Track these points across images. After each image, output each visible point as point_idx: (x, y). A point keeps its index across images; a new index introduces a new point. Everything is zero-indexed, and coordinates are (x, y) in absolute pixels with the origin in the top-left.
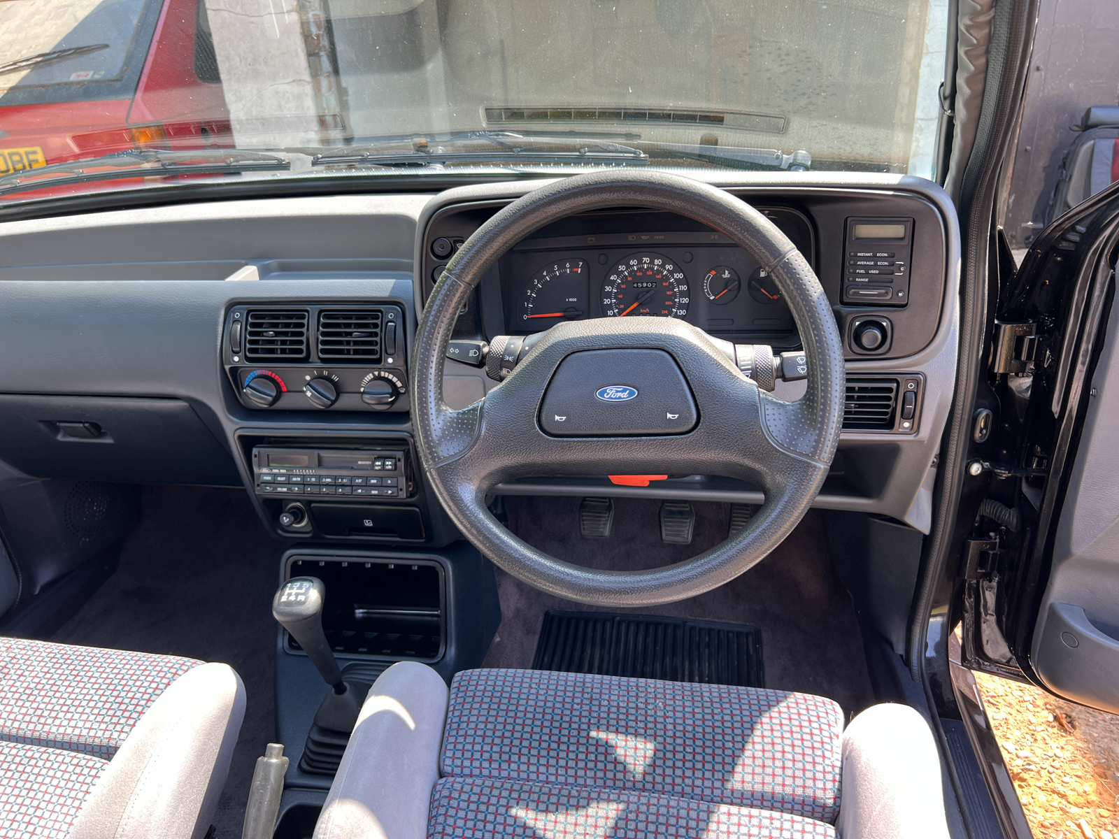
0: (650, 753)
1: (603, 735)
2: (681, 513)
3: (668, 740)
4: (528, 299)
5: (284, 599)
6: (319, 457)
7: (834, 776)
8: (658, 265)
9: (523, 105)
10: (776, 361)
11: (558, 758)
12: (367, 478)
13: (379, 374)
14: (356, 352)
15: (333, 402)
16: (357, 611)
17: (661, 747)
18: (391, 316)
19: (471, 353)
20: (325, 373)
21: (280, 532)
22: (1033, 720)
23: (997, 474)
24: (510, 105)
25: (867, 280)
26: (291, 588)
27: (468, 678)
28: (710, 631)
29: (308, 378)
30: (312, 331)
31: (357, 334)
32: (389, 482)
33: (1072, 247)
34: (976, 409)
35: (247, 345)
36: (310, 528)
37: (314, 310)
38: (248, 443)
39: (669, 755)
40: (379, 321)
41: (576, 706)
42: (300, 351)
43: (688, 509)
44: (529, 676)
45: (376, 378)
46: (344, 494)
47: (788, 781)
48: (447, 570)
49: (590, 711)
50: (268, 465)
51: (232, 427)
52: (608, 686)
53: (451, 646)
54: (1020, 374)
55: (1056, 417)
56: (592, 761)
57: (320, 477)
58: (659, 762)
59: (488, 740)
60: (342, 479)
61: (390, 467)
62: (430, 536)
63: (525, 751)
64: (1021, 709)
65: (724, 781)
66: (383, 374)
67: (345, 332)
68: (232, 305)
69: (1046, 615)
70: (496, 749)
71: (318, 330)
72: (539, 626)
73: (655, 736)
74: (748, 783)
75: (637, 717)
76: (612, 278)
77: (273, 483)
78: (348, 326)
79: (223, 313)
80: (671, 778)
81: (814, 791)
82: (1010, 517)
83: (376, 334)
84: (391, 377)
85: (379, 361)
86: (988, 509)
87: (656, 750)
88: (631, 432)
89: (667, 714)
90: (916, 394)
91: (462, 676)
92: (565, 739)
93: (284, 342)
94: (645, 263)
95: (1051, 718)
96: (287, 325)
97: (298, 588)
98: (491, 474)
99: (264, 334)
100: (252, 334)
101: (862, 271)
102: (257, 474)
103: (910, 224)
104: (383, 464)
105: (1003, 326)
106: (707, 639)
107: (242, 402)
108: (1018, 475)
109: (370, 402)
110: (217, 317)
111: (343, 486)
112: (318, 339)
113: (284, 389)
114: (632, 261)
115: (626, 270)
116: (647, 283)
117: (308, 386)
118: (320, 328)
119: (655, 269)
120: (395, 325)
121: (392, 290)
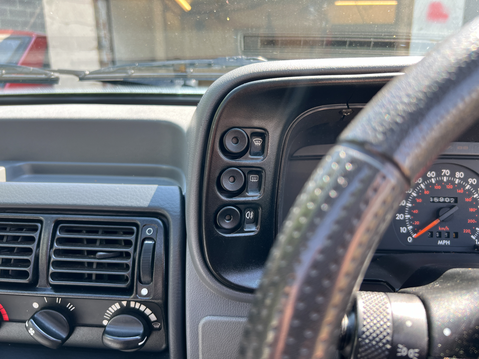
8: (460, 178)
13: (127, 305)
15: (65, 339)
18: (149, 232)
20: (58, 302)
29: (35, 306)
30: (44, 249)
31: (101, 254)
40: (132, 238)
42: (25, 275)
45: (123, 310)
66: (133, 305)
67: (86, 252)
71: (52, 246)
78: (92, 242)
83: (127, 255)
84: (143, 308)
109: (113, 345)
112: (50, 258)
113: (6, 317)
114: (429, 173)
115: (422, 183)
116: (444, 198)
117: (32, 320)
118: (55, 244)
119: (456, 182)
120: (155, 245)
121: (153, 197)
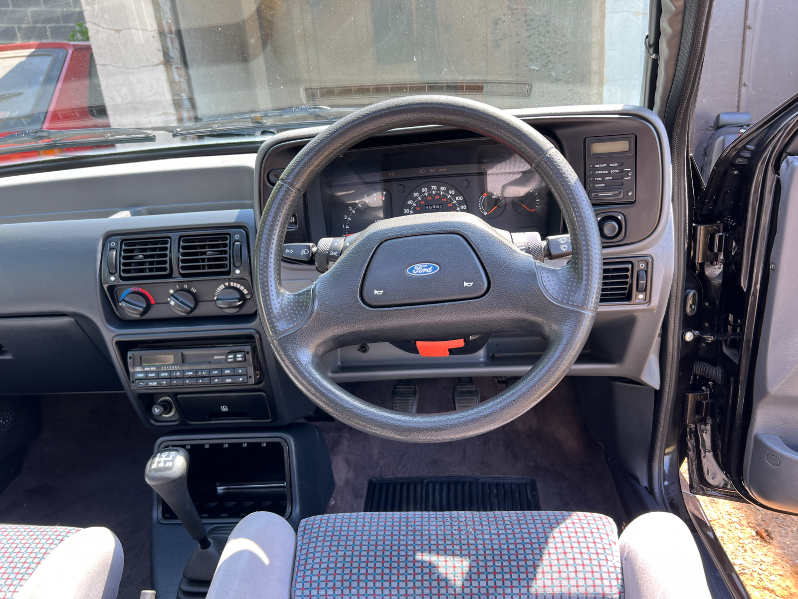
0: (466, 570)
1: (426, 558)
2: (470, 392)
3: (480, 558)
4: (345, 222)
5: (154, 466)
6: (182, 355)
7: (617, 575)
8: (443, 191)
9: (334, 85)
10: (544, 243)
11: (390, 581)
12: (222, 370)
13: (229, 284)
14: (210, 267)
15: (193, 310)
16: (219, 488)
17: (474, 564)
18: (237, 237)
19: (303, 252)
20: (186, 286)
21: (152, 422)
22: (741, 536)
23: (705, 339)
24: (323, 85)
25: (603, 185)
26: (160, 457)
27: (311, 523)
28: (497, 484)
29: (172, 291)
30: (174, 254)
31: (210, 253)
32: (240, 371)
33: (744, 161)
34: (686, 289)
35: (122, 267)
36: (177, 417)
37: (175, 236)
38: (124, 347)
39: (482, 570)
40: (228, 242)
41: (402, 537)
42: (165, 269)
43: (474, 389)
44: (362, 517)
45: (226, 288)
46: (203, 384)
47: (581, 582)
48: (290, 444)
49: (414, 540)
50: (141, 365)
51: (110, 335)
52: (427, 520)
53: (296, 506)
54: (715, 263)
55: (745, 290)
56: (419, 580)
57: (183, 372)
58: (474, 577)
59: (331, 571)
60: (202, 372)
61: (240, 359)
62: (275, 417)
63: (362, 577)
64: (731, 529)
65: (528, 587)
66: (232, 284)
67: (200, 252)
68: (108, 236)
69: (752, 444)
70: (338, 578)
71: (179, 251)
72: (365, 492)
73: (469, 555)
74: (549, 587)
75: (453, 541)
76: (409, 203)
77: (147, 379)
78: (203, 246)
79: (101, 243)
80: (485, 589)
81: (603, 589)
82: (716, 373)
83: (225, 252)
84: (238, 286)
85: (228, 273)
86: (699, 368)
87: (471, 567)
88: (437, 299)
89: (477, 537)
90: (646, 272)
91: (306, 522)
92: (396, 565)
93: (151, 263)
94: (433, 190)
95: (754, 534)
96: (154, 250)
97: (166, 457)
98: (325, 342)
99: (135, 258)
100: (125, 258)
101: (599, 179)
102: (132, 372)
103: (633, 140)
104: (235, 357)
105: (699, 227)
106: (495, 491)
107: (118, 314)
108: (721, 339)
109: (223, 307)
110: (97, 246)
111: (203, 377)
112: (178, 258)
113: (153, 302)
114: (423, 189)
115: (419, 196)
116: (436, 205)
117: (172, 297)
118: (181, 250)
119: (441, 194)
120: (241, 244)
121: (237, 217)
